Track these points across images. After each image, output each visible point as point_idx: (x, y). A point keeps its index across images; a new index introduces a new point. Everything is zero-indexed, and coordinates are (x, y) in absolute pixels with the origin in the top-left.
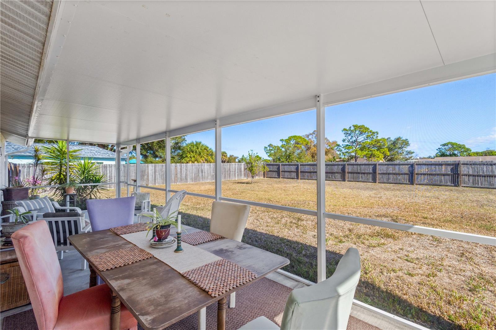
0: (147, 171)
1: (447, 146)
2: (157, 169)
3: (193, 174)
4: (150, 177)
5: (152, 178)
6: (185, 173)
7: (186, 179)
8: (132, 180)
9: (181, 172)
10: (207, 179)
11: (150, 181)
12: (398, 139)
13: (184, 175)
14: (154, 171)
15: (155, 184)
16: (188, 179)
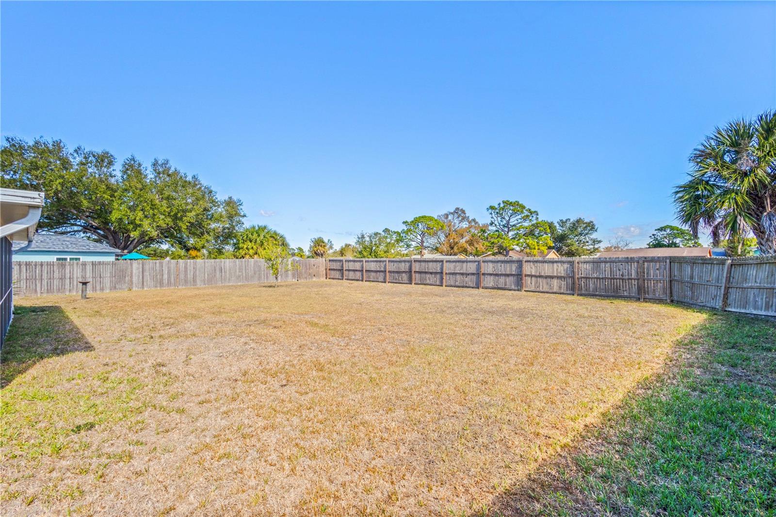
0: (129, 270)
1: (665, 230)
2: (147, 267)
3: (206, 275)
4: (135, 279)
5: (139, 279)
6: (192, 273)
7: (194, 281)
8: (80, 282)
9: (186, 271)
10: (229, 279)
11: (134, 285)
12: (579, 221)
13: (190, 276)
14: (141, 270)
15: (143, 288)
16: (198, 281)
